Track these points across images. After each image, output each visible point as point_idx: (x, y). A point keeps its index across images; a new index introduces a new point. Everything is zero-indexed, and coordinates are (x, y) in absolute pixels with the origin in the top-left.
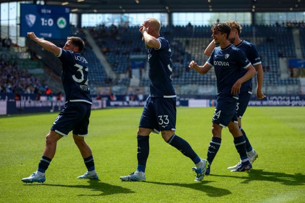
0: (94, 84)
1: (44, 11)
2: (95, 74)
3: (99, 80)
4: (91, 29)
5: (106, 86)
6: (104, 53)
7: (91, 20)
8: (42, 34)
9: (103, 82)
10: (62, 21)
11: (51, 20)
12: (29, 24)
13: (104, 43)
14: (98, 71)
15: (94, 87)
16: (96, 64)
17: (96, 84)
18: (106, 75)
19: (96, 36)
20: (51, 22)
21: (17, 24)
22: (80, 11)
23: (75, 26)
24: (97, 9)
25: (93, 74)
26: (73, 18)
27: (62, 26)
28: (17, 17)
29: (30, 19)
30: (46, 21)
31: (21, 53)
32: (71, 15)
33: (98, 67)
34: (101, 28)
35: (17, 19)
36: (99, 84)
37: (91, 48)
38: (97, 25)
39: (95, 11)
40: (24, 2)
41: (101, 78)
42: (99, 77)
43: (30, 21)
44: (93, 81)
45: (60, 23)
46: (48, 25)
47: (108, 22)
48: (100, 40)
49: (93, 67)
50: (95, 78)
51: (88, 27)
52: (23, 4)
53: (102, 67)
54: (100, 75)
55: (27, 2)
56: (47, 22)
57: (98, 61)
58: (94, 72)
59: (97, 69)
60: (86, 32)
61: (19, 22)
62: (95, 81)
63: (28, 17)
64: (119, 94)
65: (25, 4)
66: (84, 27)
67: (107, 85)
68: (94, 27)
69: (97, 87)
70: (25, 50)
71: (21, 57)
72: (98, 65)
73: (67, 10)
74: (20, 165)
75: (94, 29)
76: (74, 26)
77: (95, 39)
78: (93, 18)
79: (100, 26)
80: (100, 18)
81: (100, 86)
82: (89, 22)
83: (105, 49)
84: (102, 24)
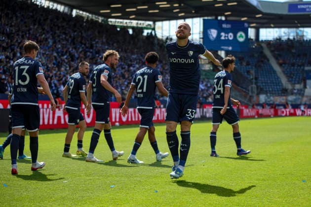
0: (270, 93)
1: (224, 26)
2: (272, 84)
3: (276, 90)
4: (268, 43)
5: (282, 96)
6: (280, 65)
7: (268, 34)
8: (222, 47)
9: (280, 92)
10: (241, 35)
11: (231, 34)
12: (211, 38)
13: (280, 55)
14: (274, 82)
15: (271, 96)
16: (273, 75)
17: (273, 94)
18: (282, 85)
19: (273, 49)
20: (231, 36)
21: (200, 38)
22: (258, 25)
23: (254, 40)
24: (273, 24)
25: (269, 84)
26: (251, 33)
27: (241, 40)
28: (200, 31)
29: (212, 33)
30: (227, 35)
31: (204, 64)
32: (250, 29)
33: (275, 78)
34: (278, 41)
35: (200, 33)
36: (275, 93)
37: (268, 60)
38: (274, 38)
39: (272, 25)
40: (206, 18)
41: (277, 88)
42: (275, 87)
43: (212, 35)
44: (270, 91)
45: (240, 37)
46: (228, 39)
47: (284, 36)
48: (276, 53)
49: (269, 78)
50: (272, 88)
51: (265, 41)
52: (205, 19)
53: (278, 78)
54: (277, 86)
55: (209, 18)
56: (228, 37)
57: (275, 72)
58: (270, 83)
59: (274, 79)
60: (263, 45)
61: (202, 36)
62: (272, 90)
63: (210, 31)
64: (294, 103)
65: (208, 19)
66: (262, 41)
67: (283, 94)
68: (271, 41)
69: (273, 97)
70: (207, 62)
71: (203, 69)
72: (274, 76)
73: (246, 25)
74: (202, 166)
75: (272, 42)
76: (252, 39)
77: (272, 52)
78: (270, 32)
79: (277, 39)
80: (277, 32)
81: (276, 96)
82: (266, 36)
83: (281, 61)
84: (278, 38)
